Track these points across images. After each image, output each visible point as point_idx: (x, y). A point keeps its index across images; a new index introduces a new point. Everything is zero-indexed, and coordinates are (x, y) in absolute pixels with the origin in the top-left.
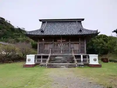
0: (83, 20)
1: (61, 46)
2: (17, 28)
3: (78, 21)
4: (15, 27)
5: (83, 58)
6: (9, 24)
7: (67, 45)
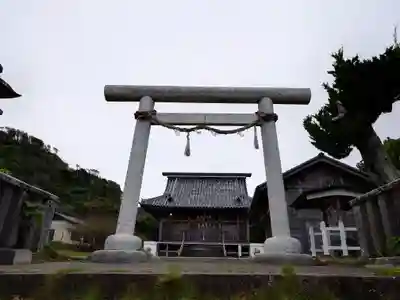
0: (249, 175)
1: (204, 227)
2: (75, 169)
3: (239, 179)
4: (70, 166)
5: (242, 251)
6: (55, 156)
7: (214, 227)
